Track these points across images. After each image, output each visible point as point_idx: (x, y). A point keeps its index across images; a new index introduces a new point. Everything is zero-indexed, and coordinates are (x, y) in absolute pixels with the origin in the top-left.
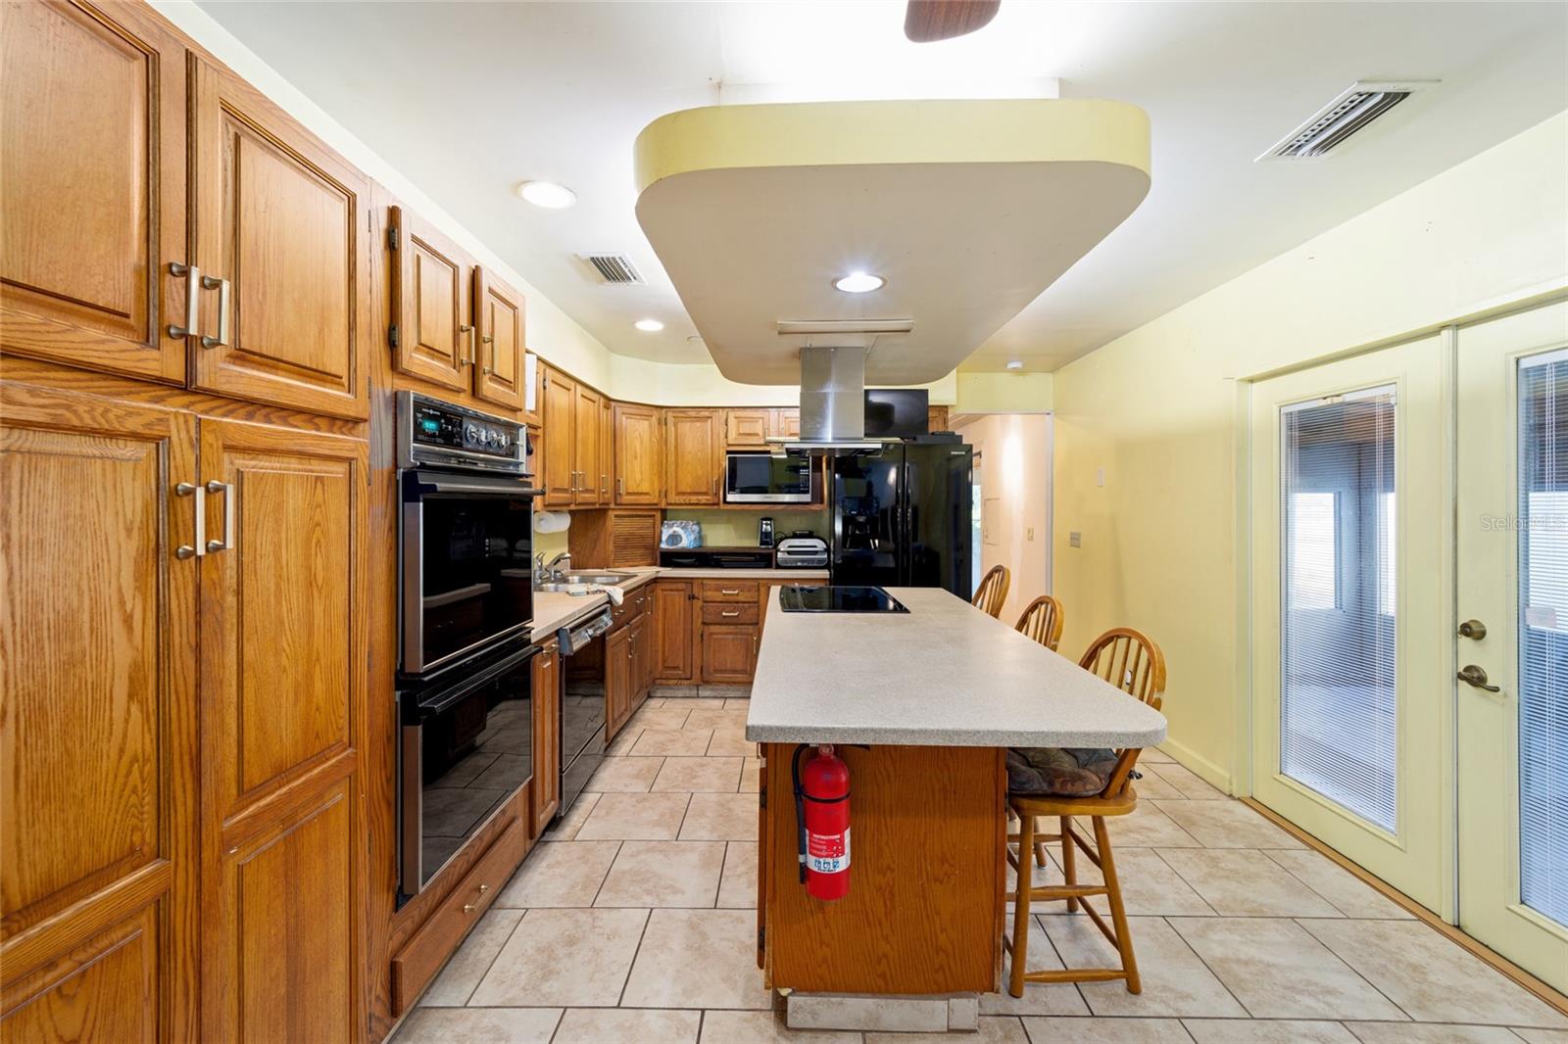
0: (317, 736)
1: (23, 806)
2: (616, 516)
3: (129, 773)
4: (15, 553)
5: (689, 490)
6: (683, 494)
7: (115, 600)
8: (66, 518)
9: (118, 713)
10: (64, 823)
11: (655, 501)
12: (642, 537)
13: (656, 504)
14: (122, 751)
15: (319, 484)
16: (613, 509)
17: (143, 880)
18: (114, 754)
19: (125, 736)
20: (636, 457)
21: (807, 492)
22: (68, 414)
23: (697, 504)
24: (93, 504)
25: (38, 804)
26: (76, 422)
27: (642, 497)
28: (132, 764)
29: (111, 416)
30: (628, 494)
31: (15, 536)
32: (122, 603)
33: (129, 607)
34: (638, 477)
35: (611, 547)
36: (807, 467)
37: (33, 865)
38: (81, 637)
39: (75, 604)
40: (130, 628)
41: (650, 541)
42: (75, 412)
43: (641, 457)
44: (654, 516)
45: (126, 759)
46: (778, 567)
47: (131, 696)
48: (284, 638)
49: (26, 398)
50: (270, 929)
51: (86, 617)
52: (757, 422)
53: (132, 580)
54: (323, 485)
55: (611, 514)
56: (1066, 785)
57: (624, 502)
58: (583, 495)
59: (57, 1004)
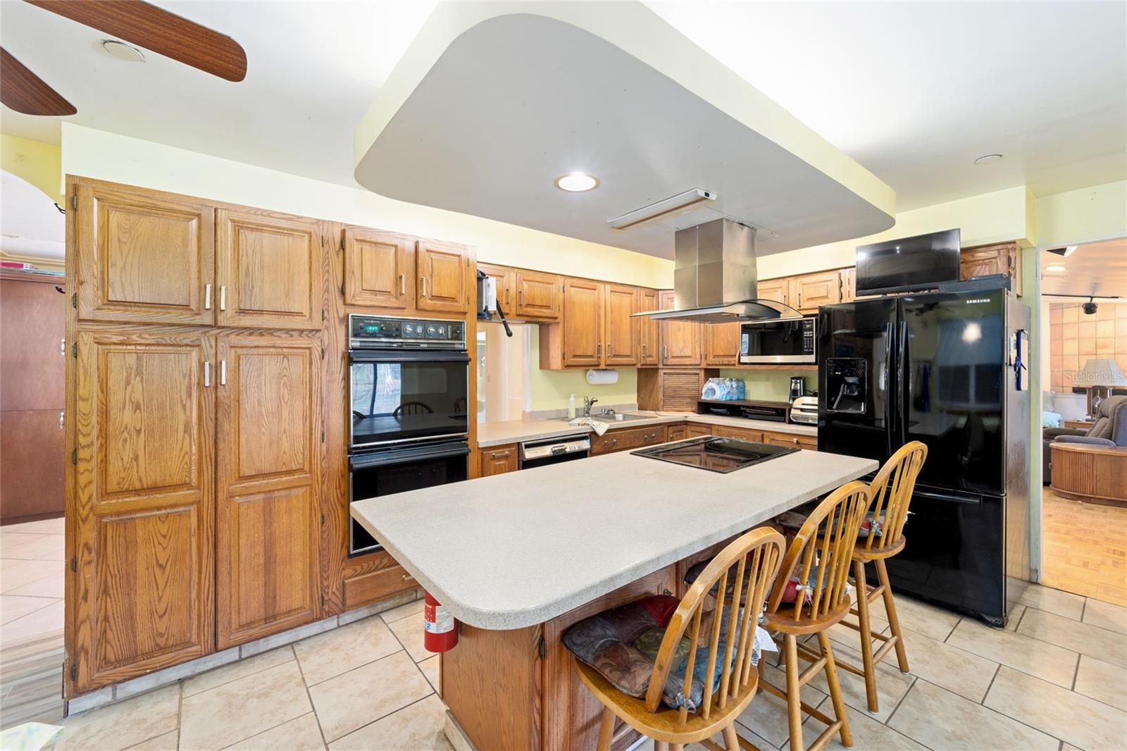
0: (284, 464)
1: (147, 457)
2: (665, 374)
3: (184, 457)
4: (144, 382)
5: (722, 354)
6: (718, 356)
7: (179, 399)
8: (161, 372)
9: (180, 438)
10: (160, 467)
11: (698, 363)
12: (688, 389)
13: (699, 365)
14: (181, 449)
15: (285, 359)
16: (663, 369)
17: (190, 495)
18: (178, 449)
19: (183, 444)
20: (679, 330)
21: (812, 353)
22: (163, 341)
23: (728, 365)
24: (171, 368)
25: (152, 459)
26: (165, 342)
27: (685, 359)
28: (185, 454)
29: (177, 340)
30: (673, 357)
31: (144, 378)
32: (182, 400)
33: (184, 402)
34: (681, 344)
35: (661, 395)
36: (812, 330)
37: (150, 476)
38: (166, 410)
39: (164, 398)
40: (185, 409)
41: (694, 393)
42: (164, 340)
43: (684, 329)
44: (698, 374)
45: (183, 452)
46: (791, 422)
47: (185, 432)
48: (263, 421)
49: (148, 337)
50: (254, 534)
51: (168, 404)
52: (777, 291)
53: (185, 393)
54: (288, 360)
55: (661, 372)
56: (607, 668)
57: (669, 364)
58: (610, 359)
59: (159, 522)
